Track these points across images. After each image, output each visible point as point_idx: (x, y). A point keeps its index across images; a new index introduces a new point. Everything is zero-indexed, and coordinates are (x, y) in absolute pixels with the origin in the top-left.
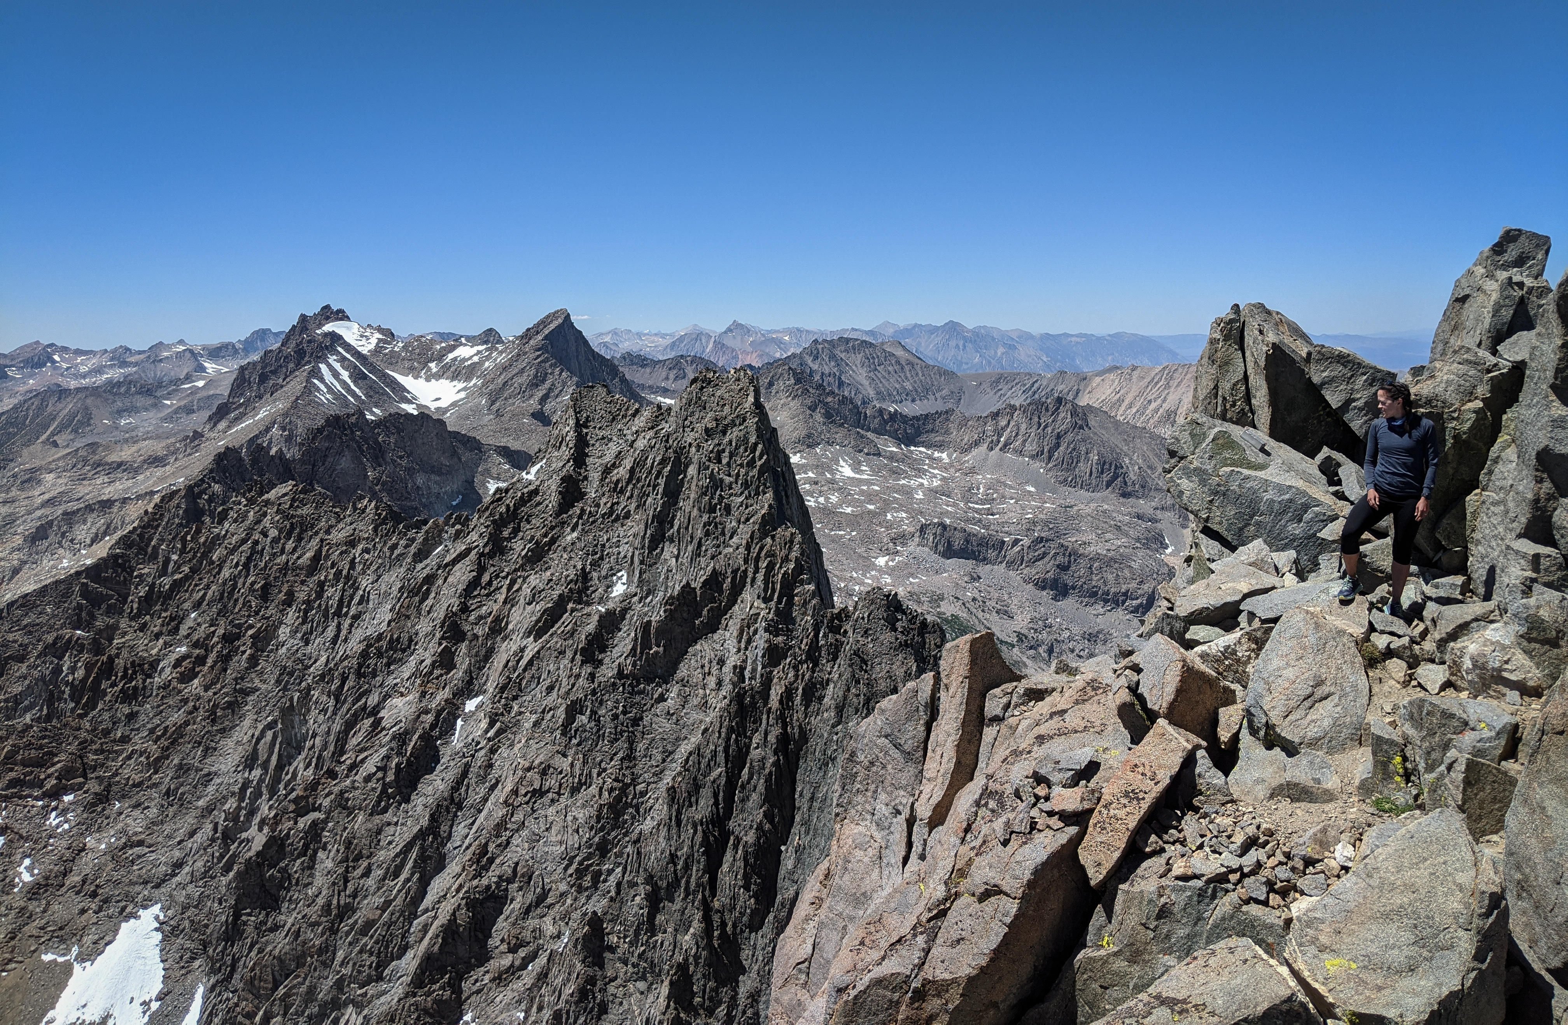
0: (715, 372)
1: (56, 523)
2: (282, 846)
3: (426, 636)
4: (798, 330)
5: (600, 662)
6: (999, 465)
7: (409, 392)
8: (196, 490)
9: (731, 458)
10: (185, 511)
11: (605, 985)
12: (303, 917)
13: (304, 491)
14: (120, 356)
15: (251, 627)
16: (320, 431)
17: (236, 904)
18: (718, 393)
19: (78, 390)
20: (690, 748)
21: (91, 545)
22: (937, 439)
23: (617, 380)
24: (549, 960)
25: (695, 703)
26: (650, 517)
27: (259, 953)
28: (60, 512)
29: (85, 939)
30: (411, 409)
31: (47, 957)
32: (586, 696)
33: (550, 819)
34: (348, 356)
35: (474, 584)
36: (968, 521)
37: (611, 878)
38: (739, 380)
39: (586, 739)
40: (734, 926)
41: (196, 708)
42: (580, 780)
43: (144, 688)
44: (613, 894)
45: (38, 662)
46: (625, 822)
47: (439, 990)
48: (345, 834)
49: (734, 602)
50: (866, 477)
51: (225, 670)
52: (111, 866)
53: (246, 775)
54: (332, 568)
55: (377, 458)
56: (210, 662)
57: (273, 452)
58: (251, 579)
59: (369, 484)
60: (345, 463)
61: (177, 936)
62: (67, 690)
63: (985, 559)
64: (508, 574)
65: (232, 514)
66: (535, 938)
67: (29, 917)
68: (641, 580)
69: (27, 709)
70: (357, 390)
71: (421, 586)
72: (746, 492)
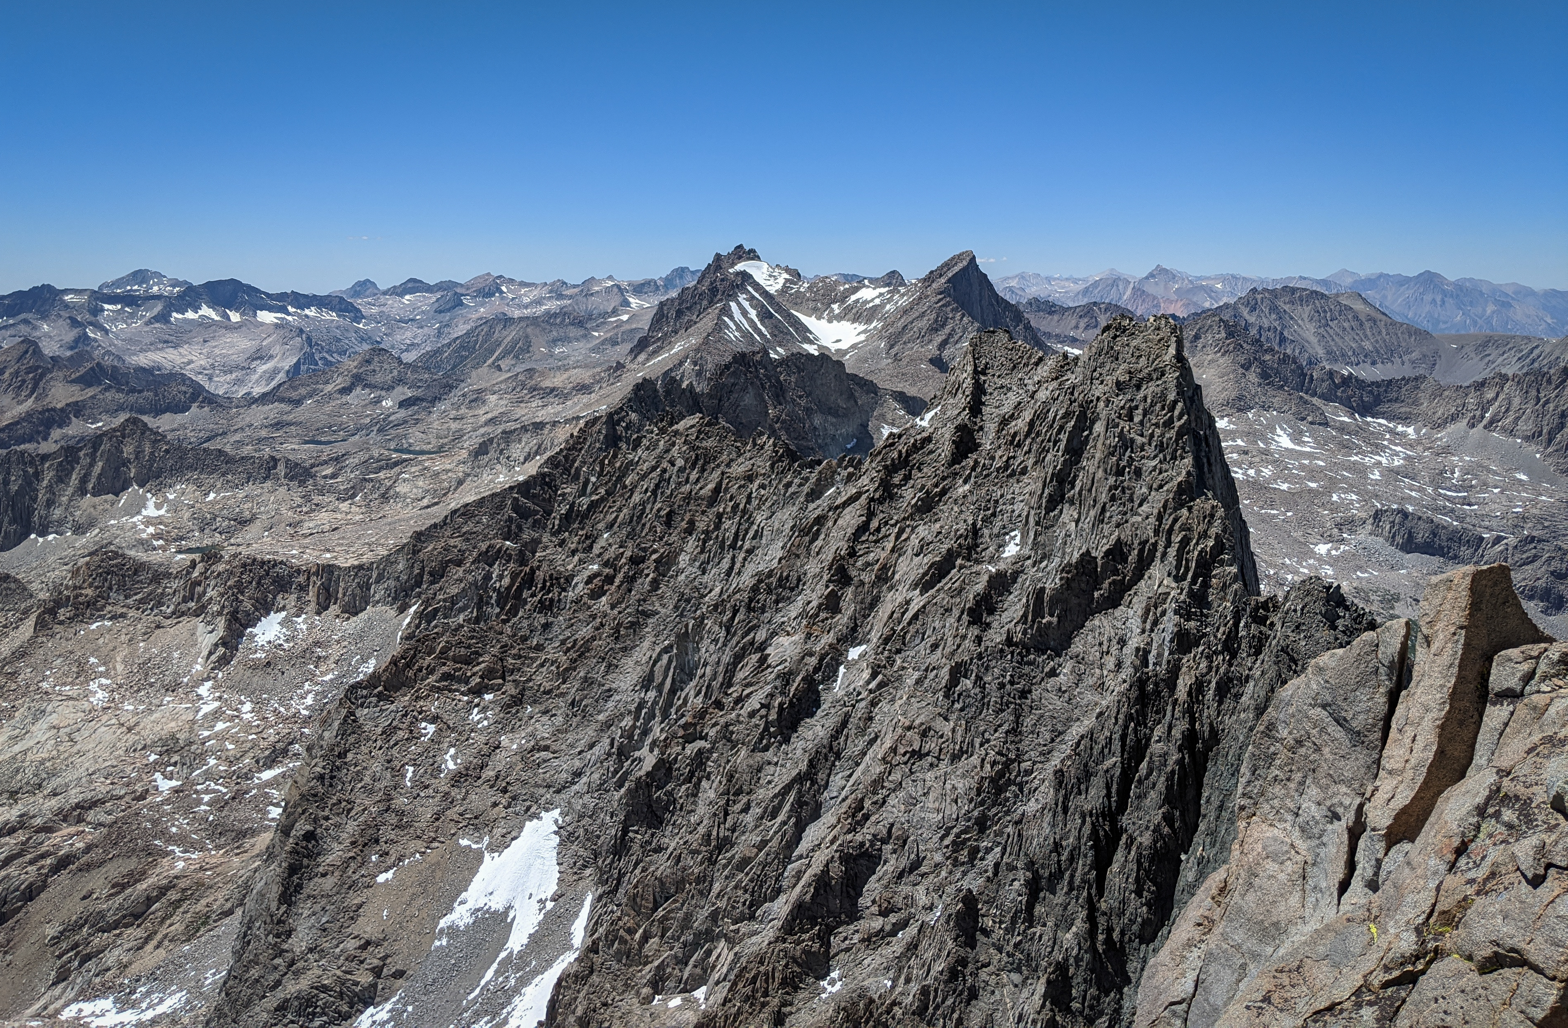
0: (1131, 320)
1: (495, 440)
2: (670, 770)
3: (814, 576)
4: (1233, 277)
5: (988, 625)
6: (1481, 446)
7: (811, 333)
8: (616, 417)
9: (1144, 415)
10: (606, 436)
11: (977, 969)
12: (685, 843)
13: (709, 424)
14: (557, 290)
15: (655, 551)
16: (727, 367)
17: (625, 820)
18: (1134, 343)
19: (521, 319)
20: (1082, 730)
21: (523, 463)
22: (1403, 410)
23: (1021, 327)
24: (919, 931)
25: (1091, 683)
26: (1049, 475)
27: (643, 871)
28: (500, 431)
29: (495, 831)
30: (812, 350)
31: (464, 842)
32: (971, 659)
33: (928, 784)
34: (757, 295)
35: (863, 529)
36: (1436, 510)
37: (990, 857)
38: (1159, 329)
39: (970, 705)
40: (1123, 933)
41: (602, 625)
42: (961, 747)
43: (559, 601)
44: (990, 874)
45: (473, 567)
46: (1007, 799)
47: (808, 940)
48: (728, 767)
49: (1141, 577)
50: (1308, 449)
51: (630, 591)
52: (520, 766)
53: (642, 695)
54: (731, 500)
55: (778, 396)
56: (617, 581)
57: (684, 386)
58: (658, 505)
59: (769, 421)
60: (748, 399)
61: (572, 842)
62: (495, 595)
63: (1455, 557)
64: (897, 522)
65: (645, 442)
66: (907, 905)
67: (451, 803)
68: (1035, 543)
69: (462, 610)
70: (763, 329)
71: (812, 527)
72: (1161, 455)
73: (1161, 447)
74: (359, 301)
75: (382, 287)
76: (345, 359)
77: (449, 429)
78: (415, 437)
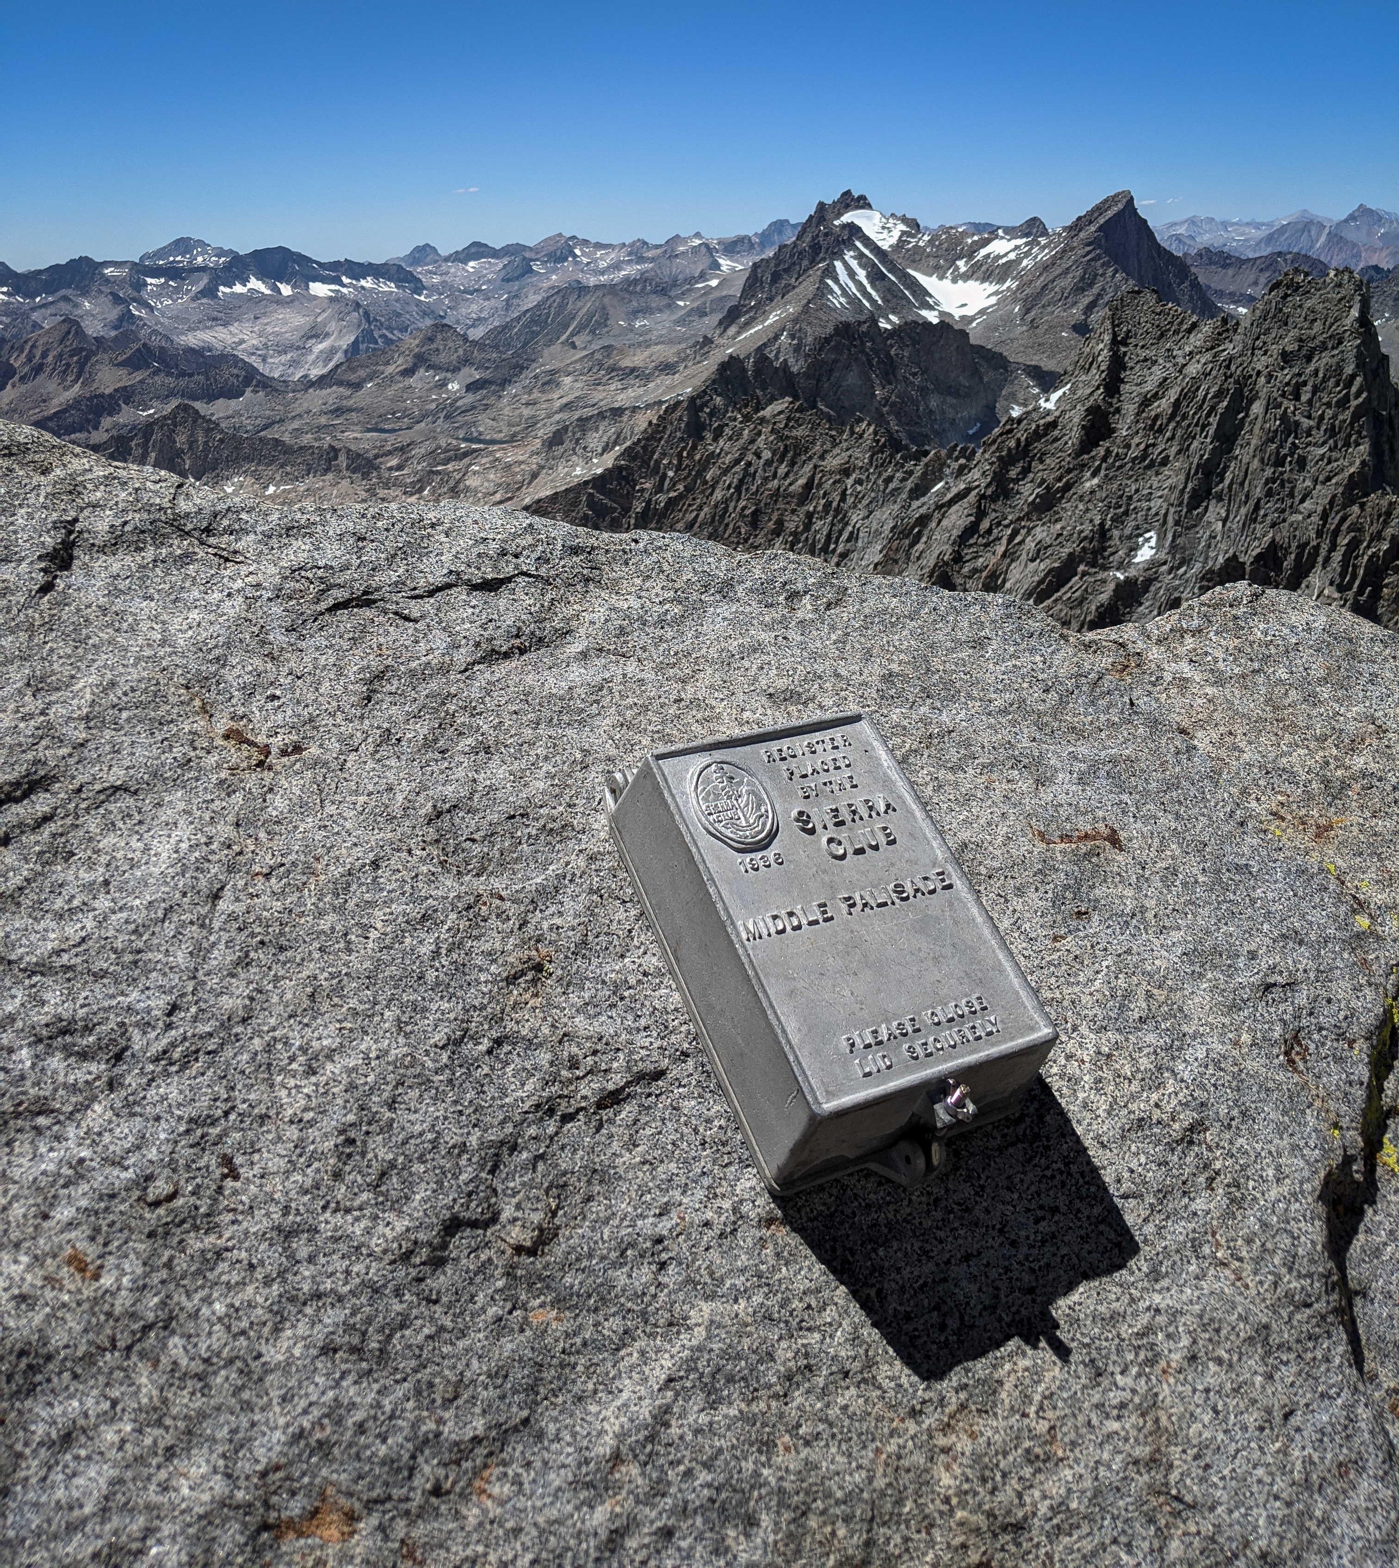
0: (1307, 275)
1: (571, 429)
7: (931, 296)
8: (699, 402)
9: (1314, 393)
10: (687, 424)
13: (800, 410)
14: (638, 251)
16: (827, 340)
19: (597, 287)
21: (601, 455)
26: (1194, 466)
28: (576, 417)
30: (933, 317)
34: (866, 252)
35: (971, 530)
38: (1342, 286)
54: (823, 498)
55: (887, 374)
57: (778, 364)
58: (742, 503)
59: (876, 404)
60: (852, 378)
64: (1011, 522)
65: (728, 431)
68: (1173, 547)
70: (874, 293)
71: (913, 528)
72: (1331, 442)
73: (1332, 432)
74: (419, 269)
75: (444, 252)
76: (406, 337)
77: (521, 416)
78: (485, 425)
